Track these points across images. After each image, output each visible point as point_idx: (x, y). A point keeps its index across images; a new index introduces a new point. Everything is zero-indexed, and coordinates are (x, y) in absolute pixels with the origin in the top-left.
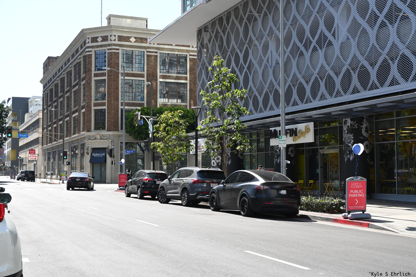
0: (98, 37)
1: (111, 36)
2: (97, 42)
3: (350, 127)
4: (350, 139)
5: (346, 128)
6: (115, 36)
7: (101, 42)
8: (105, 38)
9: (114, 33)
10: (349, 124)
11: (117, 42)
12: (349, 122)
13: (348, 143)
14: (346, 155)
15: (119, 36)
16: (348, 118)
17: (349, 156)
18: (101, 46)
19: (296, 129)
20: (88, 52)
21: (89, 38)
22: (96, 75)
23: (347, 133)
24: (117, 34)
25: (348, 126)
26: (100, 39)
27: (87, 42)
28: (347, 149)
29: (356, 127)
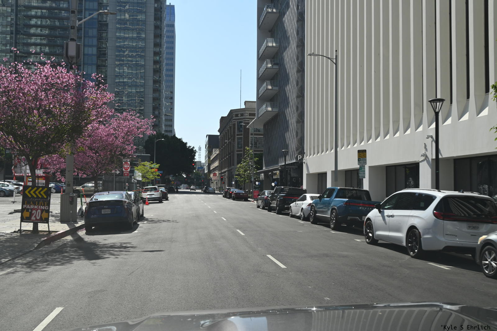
0: (238, 114)
1: (245, 113)
2: (238, 116)
6: (247, 113)
7: (240, 116)
8: (242, 115)
9: (246, 112)
11: (248, 117)
15: (249, 113)
18: (240, 119)
20: (234, 122)
21: (234, 115)
22: (238, 135)
24: (248, 112)
26: (239, 115)
27: (233, 116)
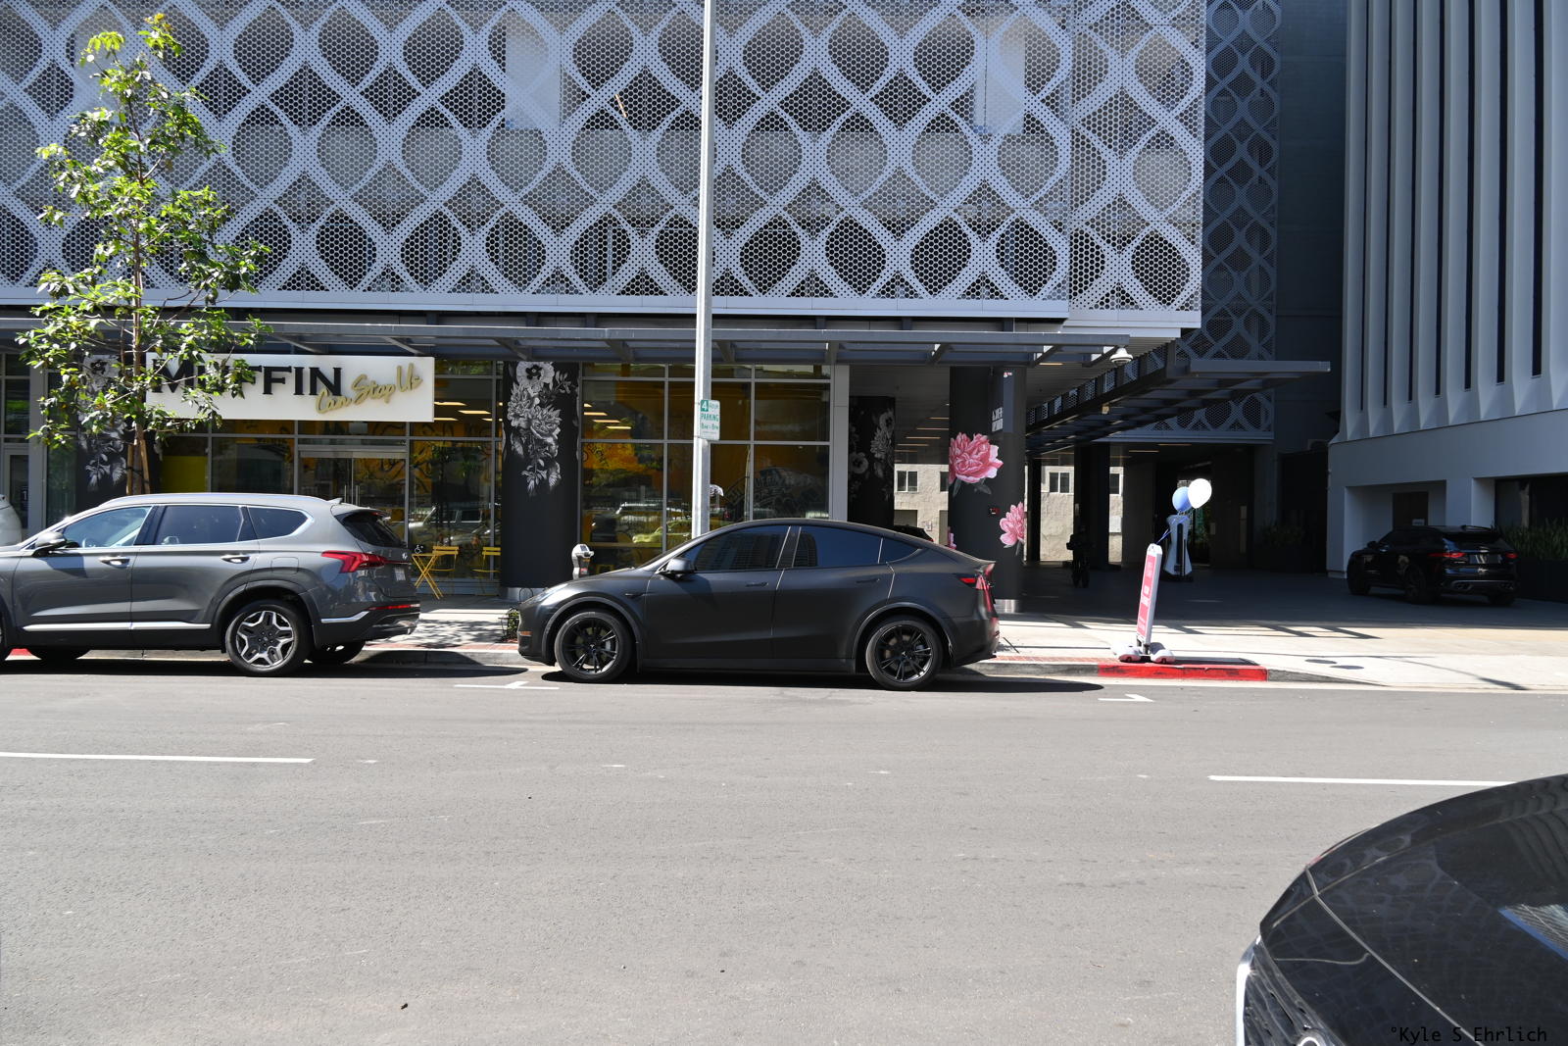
3: (551, 387)
4: (551, 423)
5: (538, 389)
10: (549, 380)
12: (548, 373)
13: (542, 434)
14: (532, 470)
16: (545, 359)
17: (544, 474)
19: (337, 371)
23: (542, 405)
25: (546, 385)
28: (535, 452)
29: (568, 391)
